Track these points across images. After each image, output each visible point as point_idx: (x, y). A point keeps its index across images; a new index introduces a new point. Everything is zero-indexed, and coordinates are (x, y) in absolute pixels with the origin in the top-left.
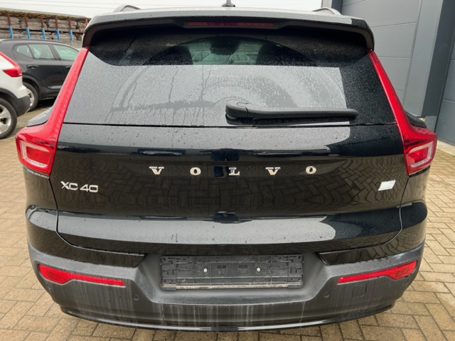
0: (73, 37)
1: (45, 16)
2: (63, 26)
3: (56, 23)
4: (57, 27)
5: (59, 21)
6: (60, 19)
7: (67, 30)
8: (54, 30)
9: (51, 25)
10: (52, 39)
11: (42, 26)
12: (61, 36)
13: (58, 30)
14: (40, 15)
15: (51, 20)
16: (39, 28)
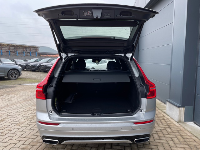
0: (37, 55)
1: (26, 46)
2: (33, 50)
3: (30, 49)
4: (30, 51)
5: (31, 48)
6: (33, 48)
7: (35, 52)
8: (29, 52)
9: (28, 50)
10: (28, 55)
11: (24, 50)
12: (32, 54)
13: (31, 52)
14: (23, 46)
15: (28, 48)
16: (22, 51)
